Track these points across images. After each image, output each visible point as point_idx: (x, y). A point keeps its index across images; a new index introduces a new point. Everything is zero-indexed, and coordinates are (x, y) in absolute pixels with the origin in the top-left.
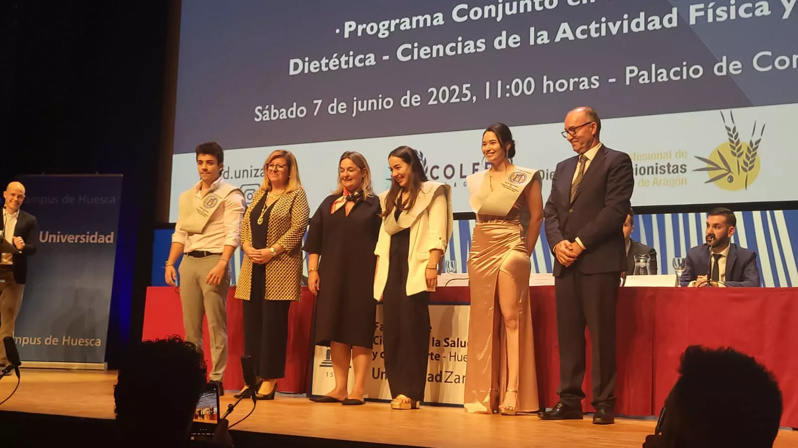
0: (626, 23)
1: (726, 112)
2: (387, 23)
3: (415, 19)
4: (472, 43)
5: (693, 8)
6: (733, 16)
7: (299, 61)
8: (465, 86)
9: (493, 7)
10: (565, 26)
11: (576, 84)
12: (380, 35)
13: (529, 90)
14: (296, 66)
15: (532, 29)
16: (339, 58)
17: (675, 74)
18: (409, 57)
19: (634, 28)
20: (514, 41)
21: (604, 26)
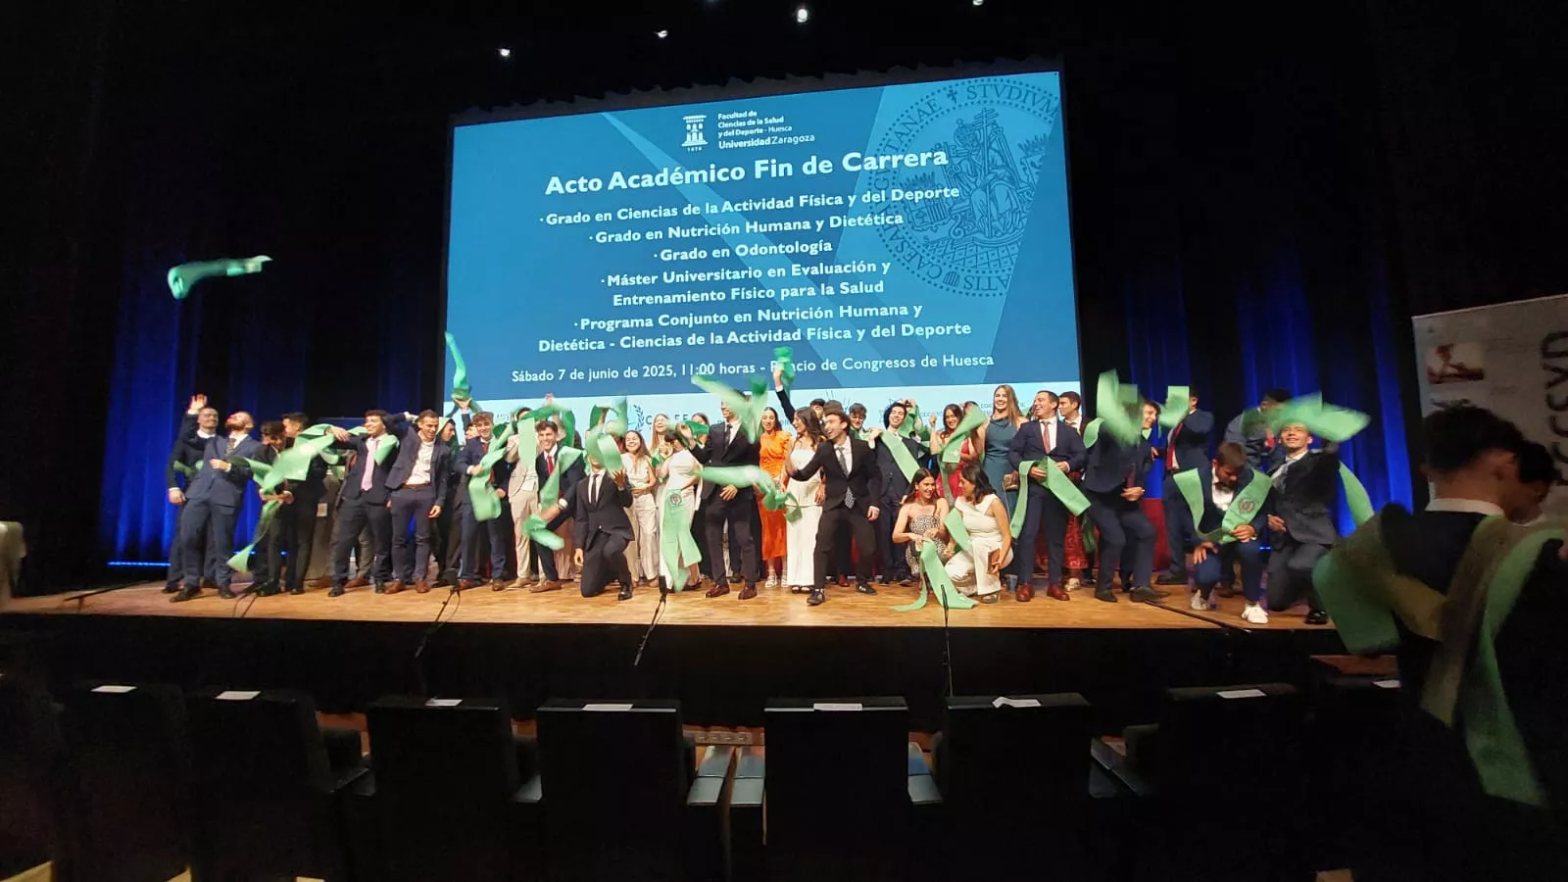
0: (770, 335)
1: (828, 390)
2: (612, 322)
3: (632, 321)
4: (672, 340)
5: (809, 330)
6: (831, 337)
7: (547, 343)
8: (669, 366)
9: (686, 318)
10: (733, 334)
11: (741, 370)
12: (608, 330)
13: (711, 370)
14: (544, 346)
15: (712, 334)
16: (577, 342)
17: (800, 367)
18: (629, 346)
19: (775, 339)
20: (701, 340)
21: (757, 336)
